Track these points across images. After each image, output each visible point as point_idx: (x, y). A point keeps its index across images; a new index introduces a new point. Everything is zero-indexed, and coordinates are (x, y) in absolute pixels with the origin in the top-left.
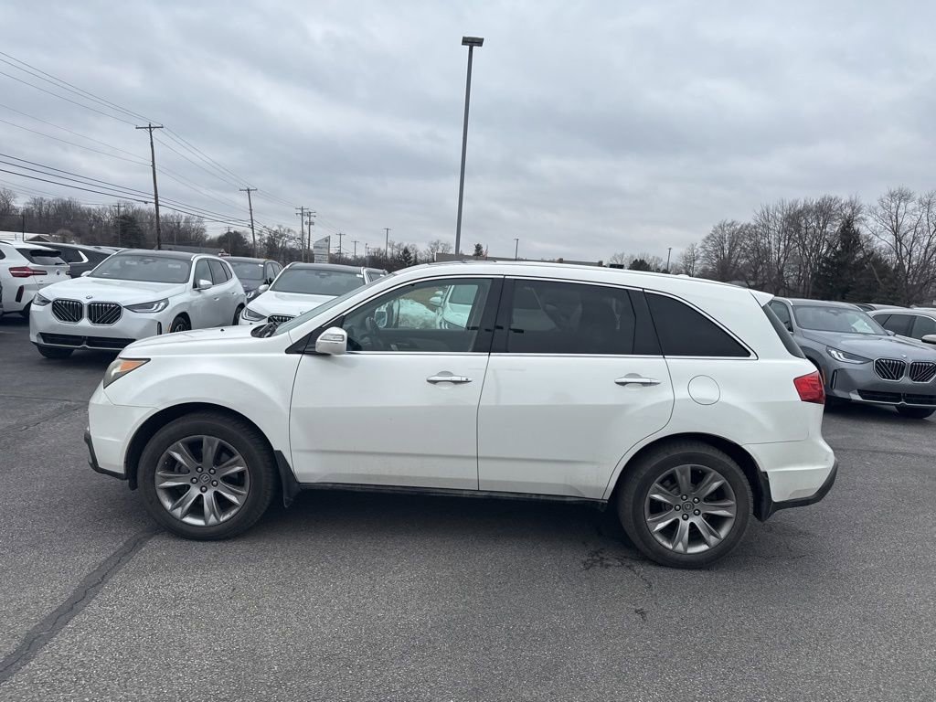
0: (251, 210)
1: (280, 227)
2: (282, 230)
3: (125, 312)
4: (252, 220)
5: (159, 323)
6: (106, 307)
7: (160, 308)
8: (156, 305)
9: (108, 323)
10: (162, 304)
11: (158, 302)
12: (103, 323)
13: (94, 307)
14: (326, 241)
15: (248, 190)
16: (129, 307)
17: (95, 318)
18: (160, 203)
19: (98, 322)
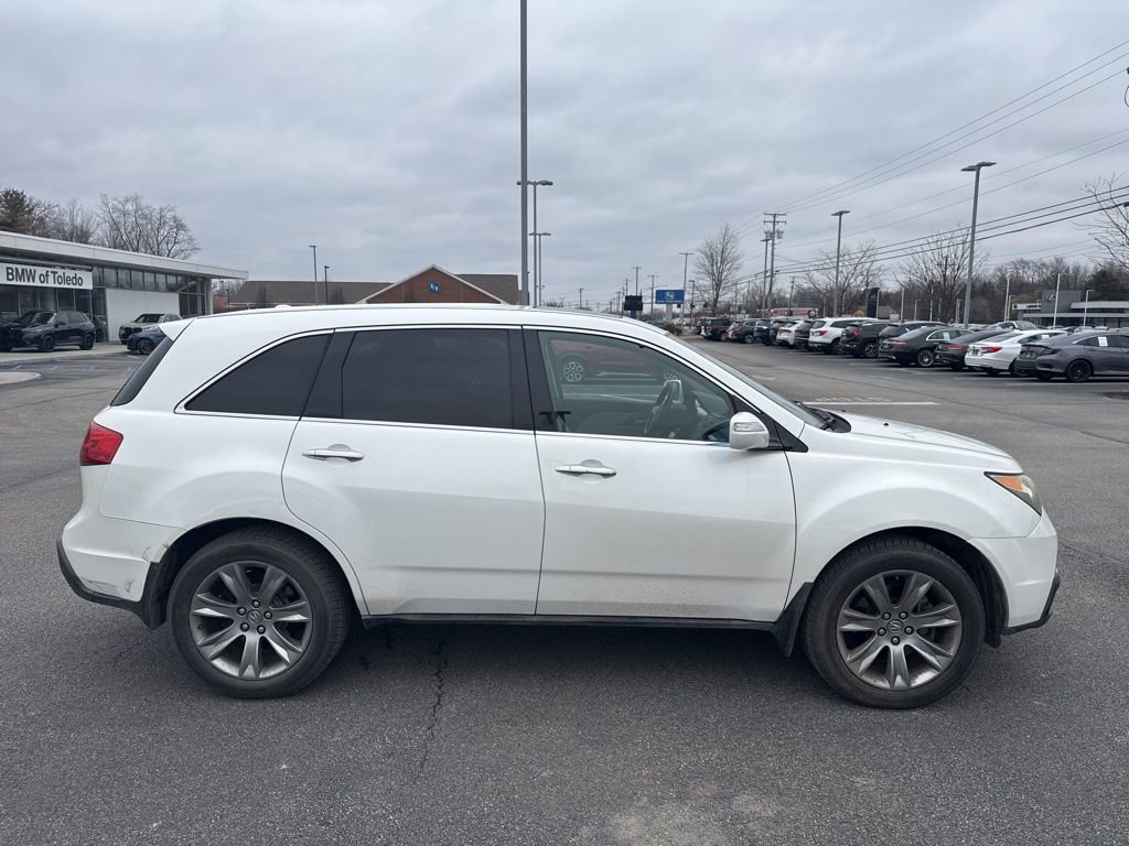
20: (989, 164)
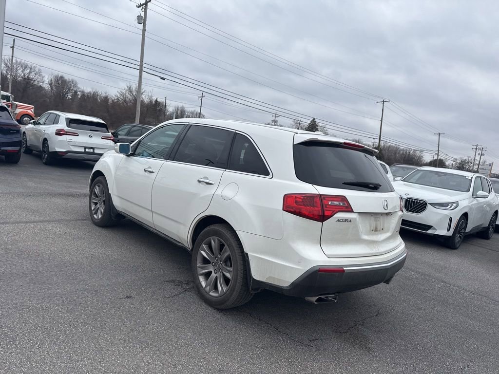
0: (439, 145)
1: (469, 157)
2: (470, 159)
3: (429, 207)
4: (438, 150)
5: (451, 218)
6: (417, 202)
7: (452, 208)
8: (450, 205)
9: (416, 212)
10: (454, 205)
11: (452, 203)
12: (413, 212)
13: (409, 201)
14: (490, 165)
15: (439, 134)
16: (432, 204)
17: (408, 207)
18: (381, 139)
19: (410, 211)
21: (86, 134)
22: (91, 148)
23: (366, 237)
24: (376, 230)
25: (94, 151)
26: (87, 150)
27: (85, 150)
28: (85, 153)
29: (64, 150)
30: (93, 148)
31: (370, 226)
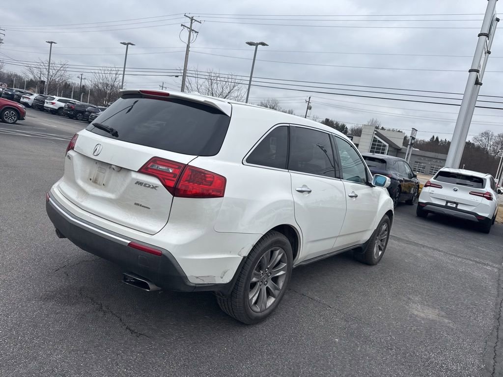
20: (132, 45)
21: (451, 187)
22: (455, 203)
23: (80, 183)
24: (95, 181)
25: (456, 206)
26: (449, 204)
27: (447, 204)
28: (446, 207)
29: (425, 202)
30: (457, 204)
31: (90, 174)
